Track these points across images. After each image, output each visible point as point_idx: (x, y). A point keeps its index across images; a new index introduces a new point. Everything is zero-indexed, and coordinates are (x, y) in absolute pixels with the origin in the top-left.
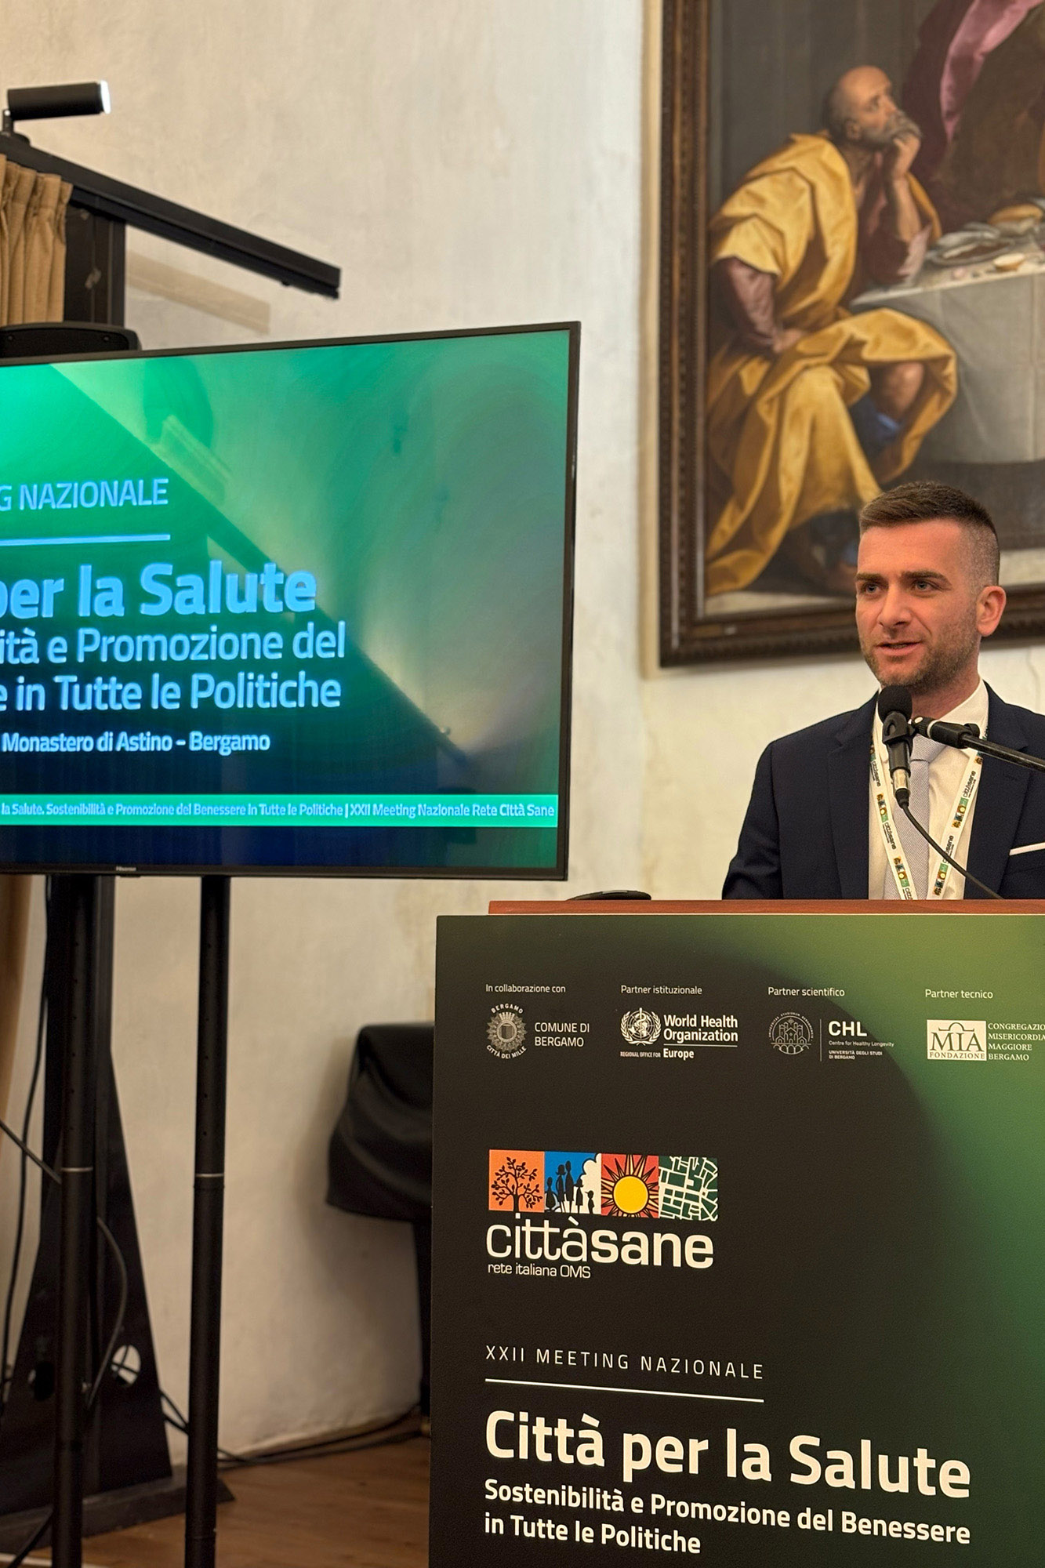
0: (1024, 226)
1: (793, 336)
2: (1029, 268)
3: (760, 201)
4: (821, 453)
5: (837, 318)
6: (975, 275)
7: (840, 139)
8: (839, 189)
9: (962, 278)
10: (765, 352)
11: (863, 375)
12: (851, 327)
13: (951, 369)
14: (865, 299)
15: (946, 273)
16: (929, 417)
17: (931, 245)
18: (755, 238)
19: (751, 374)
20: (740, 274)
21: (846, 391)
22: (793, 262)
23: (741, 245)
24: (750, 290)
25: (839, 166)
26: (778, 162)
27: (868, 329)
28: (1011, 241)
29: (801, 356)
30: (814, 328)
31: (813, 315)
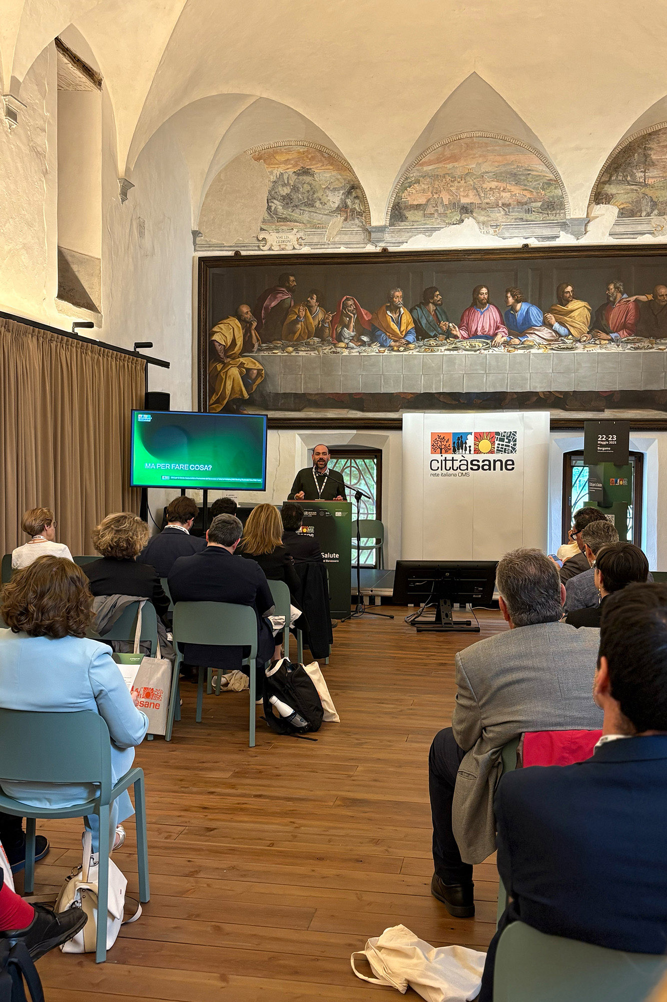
0: (279, 345)
1: (229, 359)
2: (279, 354)
3: (222, 329)
4: (235, 385)
5: (239, 358)
6: (269, 353)
7: (239, 320)
8: (240, 330)
9: (266, 353)
10: (223, 362)
11: (245, 371)
12: (242, 360)
13: (263, 372)
14: (245, 354)
15: (262, 352)
16: (259, 381)
17: (259, 345)
18: (220, 337)
19: (219, 366)
20: (217, 344)
21: (241, 373)
22: (229, 344)
23: (216, 337)
24: (219, 348)
25: (240, 325)
26: (225, 321)
27: (245, 361)
28: (276, 348)
29: (231, 364)
30: (234, 359)
31: (234, 356)
